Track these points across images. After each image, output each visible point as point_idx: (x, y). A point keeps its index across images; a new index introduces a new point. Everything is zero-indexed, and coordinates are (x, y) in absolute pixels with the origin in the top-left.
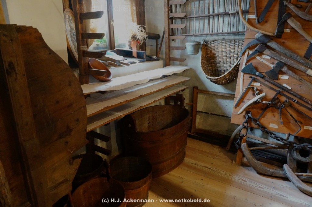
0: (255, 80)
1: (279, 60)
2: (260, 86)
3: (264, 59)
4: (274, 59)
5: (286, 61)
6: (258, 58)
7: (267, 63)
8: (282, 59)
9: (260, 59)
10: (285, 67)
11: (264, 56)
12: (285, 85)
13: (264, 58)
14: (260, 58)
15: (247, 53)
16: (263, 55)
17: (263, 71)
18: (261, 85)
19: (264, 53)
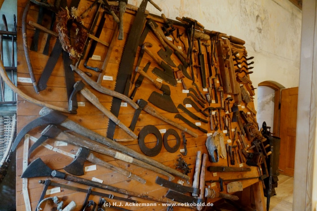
0: (50, 185)
1: (81, 146)
2: (61, 191)
3: (58, 147)
4: (74, 145)
5: (90, 146)
6: (49, 147)
7: (65, 153)
8: (85, 144)
9: (53, 149)
10: (91, 155)
11: (57, 143)
12: (94, 179)
13: (57, 145)
14: (52, 147)
15: (26, 142)
16: (55, 142)
17: (62, 166)
18: (62, 189)
19: (59, 138)
